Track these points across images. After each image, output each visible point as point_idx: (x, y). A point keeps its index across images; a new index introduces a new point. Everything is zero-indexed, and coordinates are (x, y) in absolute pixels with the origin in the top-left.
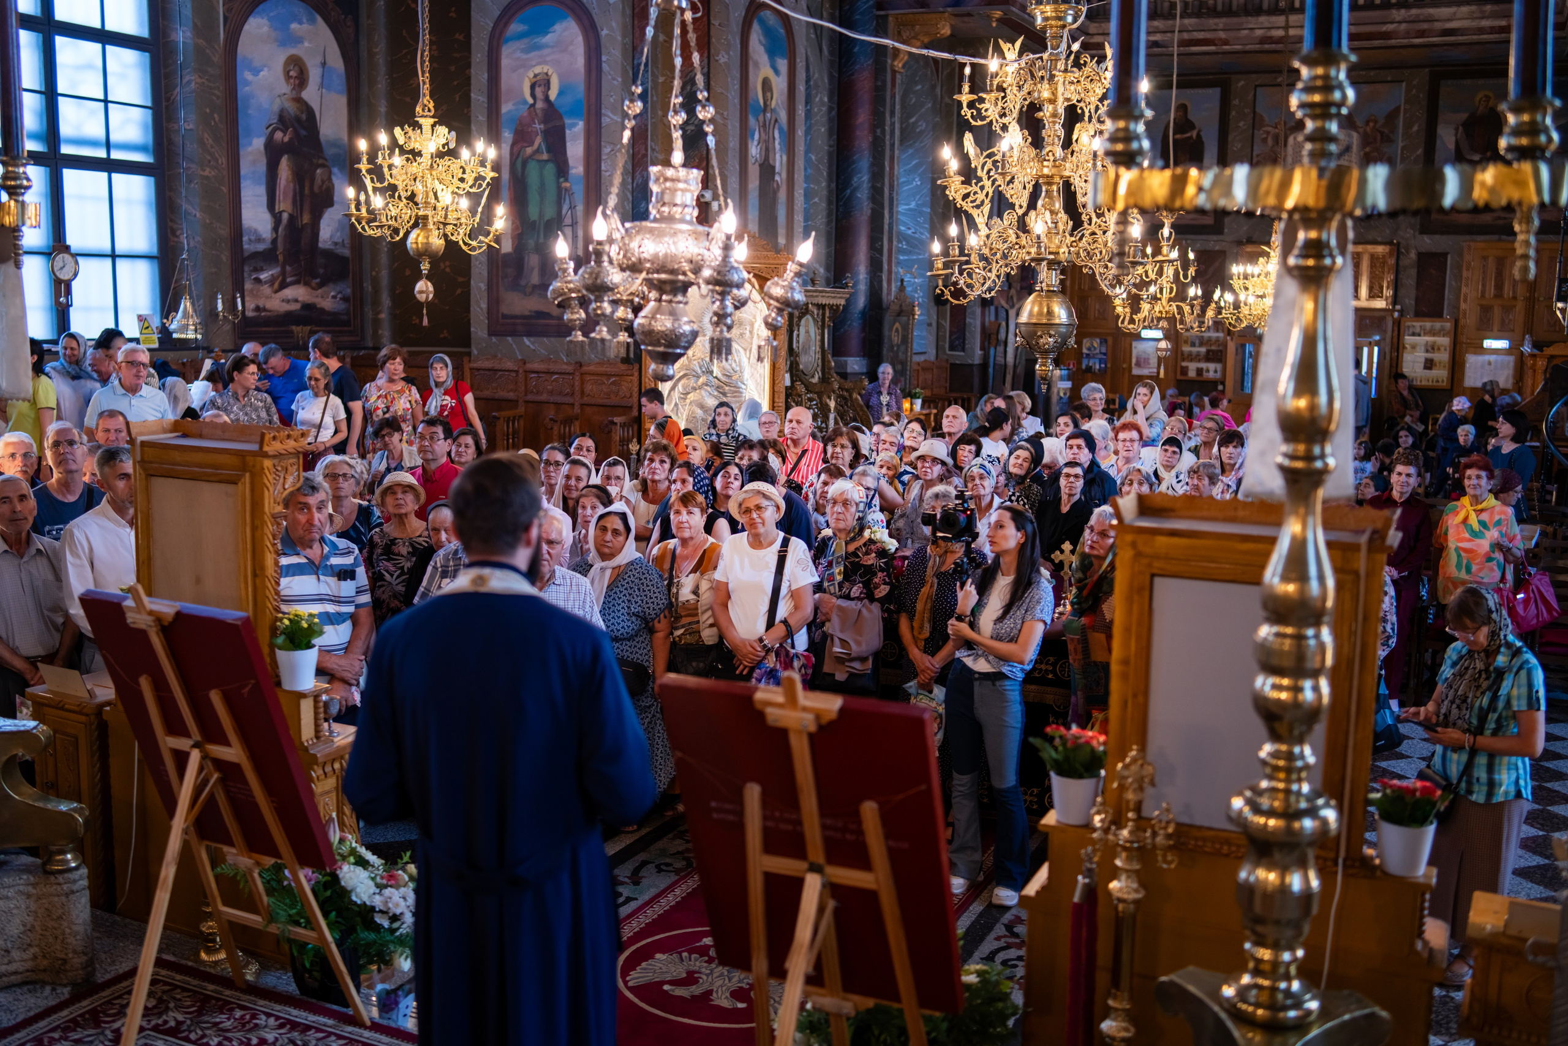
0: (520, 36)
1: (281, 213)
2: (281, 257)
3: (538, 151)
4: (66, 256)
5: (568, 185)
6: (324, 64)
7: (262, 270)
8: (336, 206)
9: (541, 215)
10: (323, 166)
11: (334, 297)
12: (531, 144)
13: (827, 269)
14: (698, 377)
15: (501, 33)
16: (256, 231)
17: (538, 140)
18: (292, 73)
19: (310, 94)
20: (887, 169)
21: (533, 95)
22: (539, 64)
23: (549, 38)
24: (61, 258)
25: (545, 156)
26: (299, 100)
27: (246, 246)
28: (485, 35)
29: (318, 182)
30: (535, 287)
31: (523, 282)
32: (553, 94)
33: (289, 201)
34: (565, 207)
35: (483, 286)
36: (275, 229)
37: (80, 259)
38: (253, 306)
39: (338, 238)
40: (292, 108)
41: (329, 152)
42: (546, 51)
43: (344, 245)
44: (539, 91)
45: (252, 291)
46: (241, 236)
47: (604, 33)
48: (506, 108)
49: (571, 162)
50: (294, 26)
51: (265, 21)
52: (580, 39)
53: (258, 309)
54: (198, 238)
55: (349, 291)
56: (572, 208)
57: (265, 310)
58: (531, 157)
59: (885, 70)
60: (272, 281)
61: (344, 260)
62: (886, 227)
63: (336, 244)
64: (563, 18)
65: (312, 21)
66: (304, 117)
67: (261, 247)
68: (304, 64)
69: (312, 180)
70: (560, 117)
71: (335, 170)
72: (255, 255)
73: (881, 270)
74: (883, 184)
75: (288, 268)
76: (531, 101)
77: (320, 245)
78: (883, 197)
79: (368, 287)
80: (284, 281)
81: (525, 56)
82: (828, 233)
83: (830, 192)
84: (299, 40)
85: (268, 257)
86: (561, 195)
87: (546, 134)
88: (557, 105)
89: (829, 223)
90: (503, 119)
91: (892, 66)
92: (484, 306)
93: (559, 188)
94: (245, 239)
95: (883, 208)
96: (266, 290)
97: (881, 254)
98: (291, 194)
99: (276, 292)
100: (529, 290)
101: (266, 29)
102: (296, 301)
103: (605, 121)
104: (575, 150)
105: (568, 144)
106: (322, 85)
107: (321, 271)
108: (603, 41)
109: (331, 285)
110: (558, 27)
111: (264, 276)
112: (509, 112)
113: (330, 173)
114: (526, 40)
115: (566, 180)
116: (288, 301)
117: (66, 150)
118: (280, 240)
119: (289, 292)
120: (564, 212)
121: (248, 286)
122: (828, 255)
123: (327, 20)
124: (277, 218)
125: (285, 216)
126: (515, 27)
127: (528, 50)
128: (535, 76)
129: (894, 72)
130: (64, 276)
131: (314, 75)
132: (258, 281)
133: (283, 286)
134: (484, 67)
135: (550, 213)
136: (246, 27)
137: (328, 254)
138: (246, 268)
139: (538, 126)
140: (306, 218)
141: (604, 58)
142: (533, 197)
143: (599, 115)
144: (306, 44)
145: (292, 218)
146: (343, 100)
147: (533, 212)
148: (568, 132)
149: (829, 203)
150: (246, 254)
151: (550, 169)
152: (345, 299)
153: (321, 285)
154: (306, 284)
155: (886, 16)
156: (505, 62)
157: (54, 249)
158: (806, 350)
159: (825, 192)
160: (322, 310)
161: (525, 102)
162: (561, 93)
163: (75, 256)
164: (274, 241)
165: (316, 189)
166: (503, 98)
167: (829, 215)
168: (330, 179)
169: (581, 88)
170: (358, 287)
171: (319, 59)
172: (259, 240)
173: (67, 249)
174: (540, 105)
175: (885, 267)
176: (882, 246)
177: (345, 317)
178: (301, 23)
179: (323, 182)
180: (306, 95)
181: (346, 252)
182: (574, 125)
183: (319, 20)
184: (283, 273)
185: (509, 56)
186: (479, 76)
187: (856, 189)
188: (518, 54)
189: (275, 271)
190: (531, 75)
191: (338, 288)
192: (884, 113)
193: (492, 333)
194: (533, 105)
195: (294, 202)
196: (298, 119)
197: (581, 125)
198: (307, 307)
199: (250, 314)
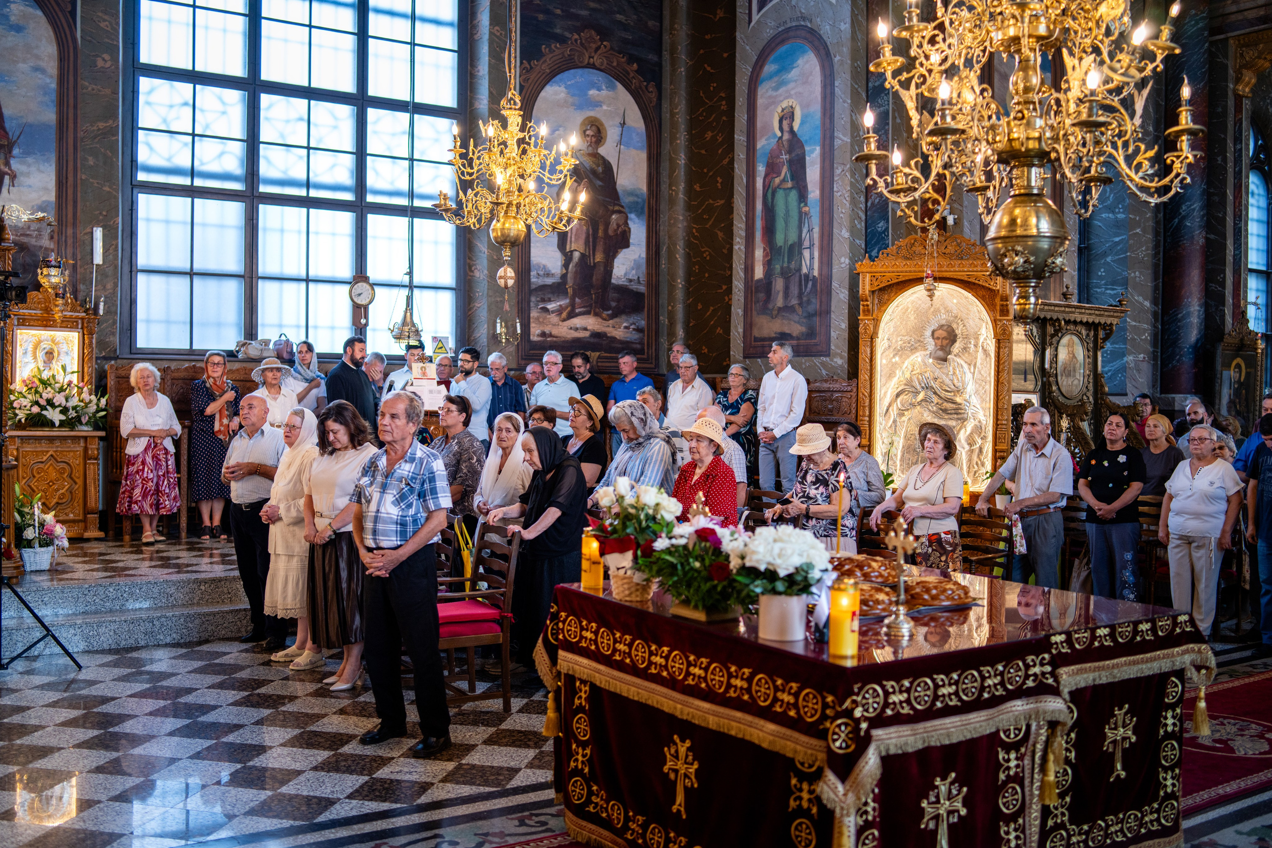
0: (770, 77)
1: (572, 252)
2: (570, 291)
3: (784, 181)
4: (365, 284)
5: (807, 209)
6: (623, 124)
7: (550, 300)
8: (632, 248)
9: (786, 241)
10: (619, 212)
11: (626, 328)
12: (779, 175)
13: (1155, 302)
14: (918, 393)
15: (758, 76)
16: (544, 266)
17: (785, 170)
18: (588, 132)
19: (607, 150)
20: (1230, 197)
21: (781, 129)
22: (786, 98)
23: (794, 73)
24: (362, 286)
25: (790, 185)
26: (595, 155)
27: (533, 280)
28: (746, 80)
29: (613, 225)
30: (780, 309)
31: (770, 306)
32: (796, 126)
33: (581, 242)
34: (805, 231)
35: (741, 312)
36: (566, 265)
37: (377, 289)
38: (538, 332)
39: (633, 275)
40: (588, 162)
41: (625, 200)
42: (792, 85)
43: (639, 282)
44: (785, 123)
45: (538, 319)
46: (529, 271)
47: (837, 59)
48: (761, 144)
49: (810, 187)
50: (592, 92)
51: (562, 89)
52: (817, 69)
53: (543, 334)
54: (486, 272)
55: (643, 323)
56: (810, 231)
57: (551, 335)
58: (779, 187)
59: (1226, 95)
60: (559, 311)
61: (639, 295)
62: (1230, 258)
63: (631, 281)
64: (804, 52)
65: (612, 87)
66: (600, 169)
67: (549, 281)
68: (602, 125)
69: (607, 224)
70: (802, 147)
71: (632, 216)
72: (543, 288)
73: (1222, 302)
74: (1225, 213)
75: (577, 300)
76: (779, 134)
77: (613, 281)
78: (1225, 226)
79: (664, 319)
80: (573, 310)
81: (774, 94)
82: (1156, 266)
83: (1157, 223)
84: (597, 104)
85: (558, 289)
86: (802, 217)
87: (791, 162)
88: (799, 134)
89: (1156, 255)
90: (758, 154)
91: (1235, 91)
92: (741, 330)
93: (800, 213)
94: (533, 273)
95: (1224, 238)
96: (554, 318)
97: (1224, 288)
98: (583, 236)
99: (564, 320)
100: (775, 313)
101: (563, 95)
102: (585, 329)
103: (837, 143)
104: (813, 174)
105: (808, 170)
106: (620, 142)
107: (613, 304)
108: (836, 67)
109: (624, 317)
110: (800, 62)
111: (551, 306)
112: (763, 147)
113: (627, 218)
114: (776, 79)
115: (806, 205)
116: (576, 329)
117: (370, 198)
118: (569, 275)
119: (577, 322)
120: (803, 235)
121: (534, 314)
122: (1156, 288)
123: (627, 87)
124: (568, 257)
125: (576, 255)
126: (769, 68)
127: (776, 89)
128: (783, 110)
129: (1239, 98)
130: (361, 301)
131: (612, 133)
132: (545, 310)
133: (572, 315)
134: (745, 111)
135: (793, 237)
136: (543, 94)
137: (622, 290)
138: (533, 299)
139: (785, 157)
140: (599, 257)
141: (837, 84)
142: (780, 224)
143: (832, 138)
144: (605, 107)
145: (583, 256)
146: (643, 155)
147: (780, 239)
148: (807, 158)
149: (1156, 234)
150: (533, 287)
151: (794, 195)
152: (639, 330)
153: (612, 317)
154: (596, 315)
155: (1227, 39)
156: (760, 101)
157: (355, 278)
158: (1069, 371)
159: (1151, 223)
160: (613, 339)
161: (775, 135)
162: (802, 123)
163: (372, 285)
164: (564, 277)
165: (611, 232)
166: (758, 135)
167: (1156, 247)
168: (626, 224)
169: (818, 115)
170: (653, 319)
171: (619, 120)
172: (548, 274)
173: (366, 279)
174: (786, 136)
175: (1229, 300)
176: (1224, 278)
177: (638, 346)
178: (599, 89)
179: (618, 226)
180: (602, 151)
181: (642, 289)
182: (812, 151)
183: (619, 86)
184: (573, 305)
185: (764, 93)
186: (741, 118)
187: (1184, 218)
188: (770, 93)
189: (564, 302)
190: (780, 110)
191: (631, 320)
192: (1225, 140)
193: (746, 357)
194: (781, 138)
195: (587, 242)
196: (594, 172)
197: (818, 149)
198: (596, 335)
199: (534, 338)
